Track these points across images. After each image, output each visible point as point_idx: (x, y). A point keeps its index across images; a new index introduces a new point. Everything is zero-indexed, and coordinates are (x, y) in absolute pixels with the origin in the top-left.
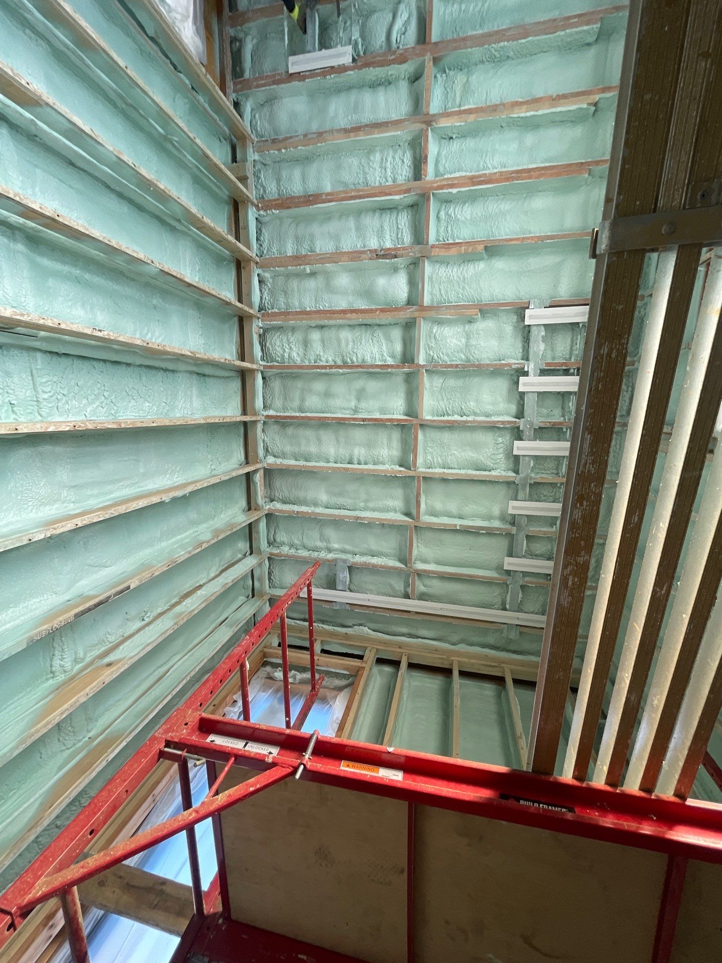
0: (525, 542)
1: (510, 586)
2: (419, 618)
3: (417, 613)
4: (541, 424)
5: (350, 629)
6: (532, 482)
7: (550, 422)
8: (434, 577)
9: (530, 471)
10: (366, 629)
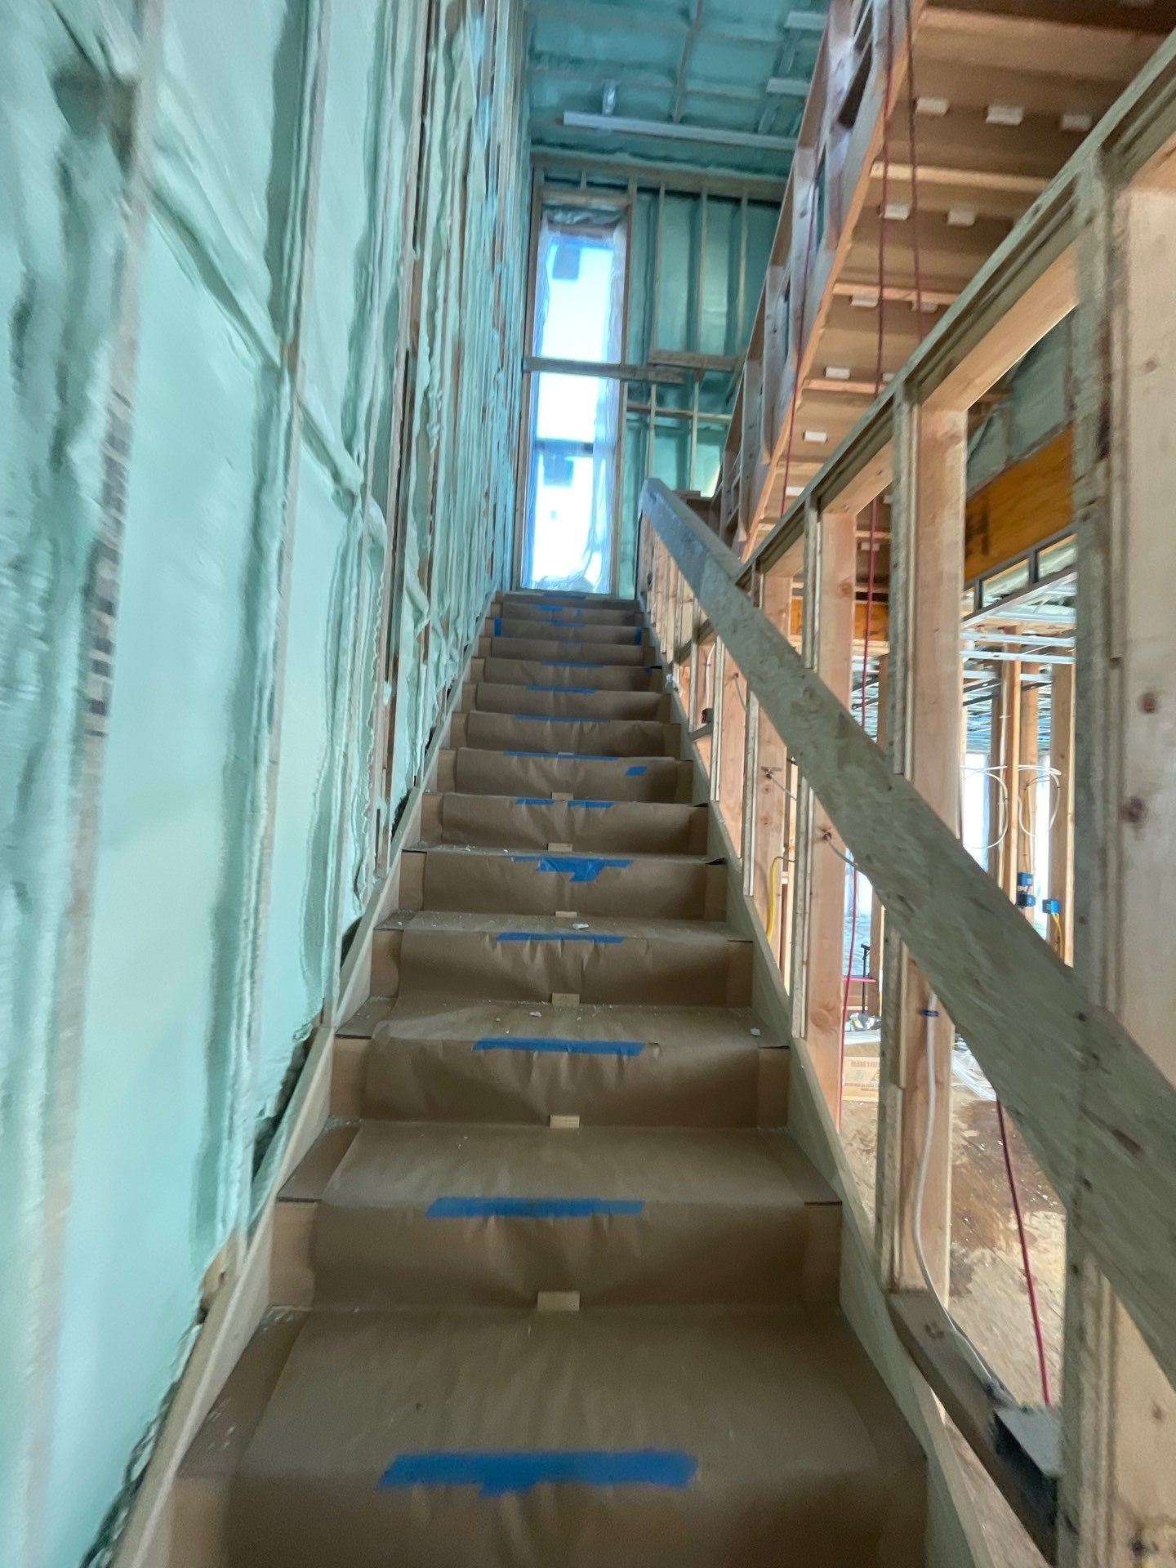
0: (792, 58)
1: (767, 109)
2: (677, 143)
5: (612, 156)
10: (627, 155)
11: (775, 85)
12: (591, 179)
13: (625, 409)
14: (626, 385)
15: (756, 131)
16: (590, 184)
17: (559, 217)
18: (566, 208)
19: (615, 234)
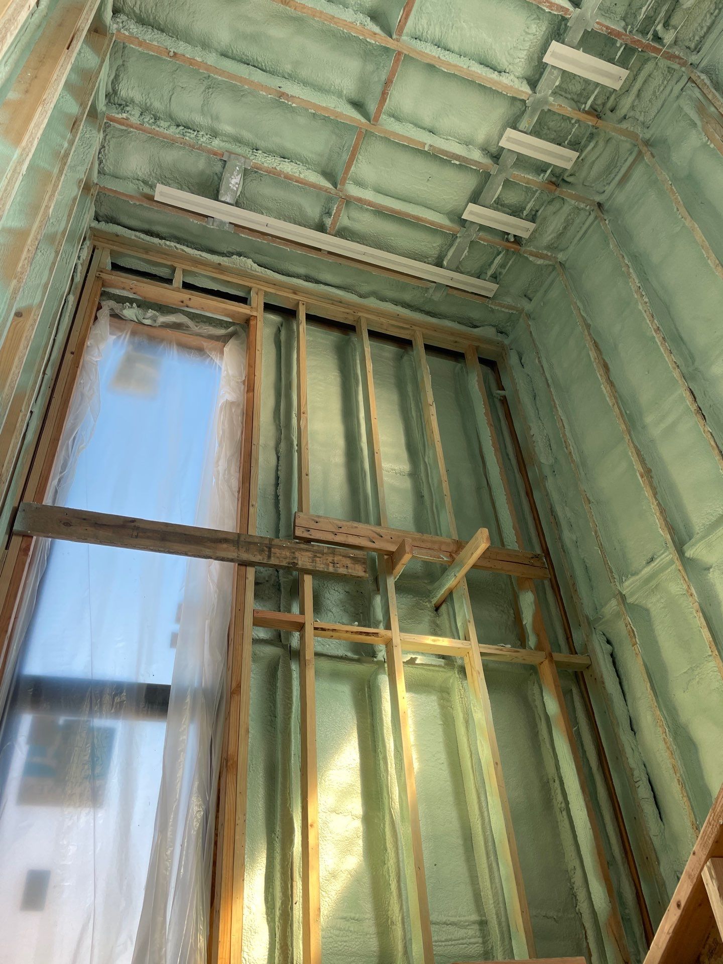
0: (501, 187)
1: (458, 240)
2: (331, 259)
3: (330, 253)
4: (596, 26)
5: (225, 259)
6: (546, 108)
7: (607, 28)
8: (367, 210)
9: (550, 91)
10: (250, 261)
11: (474, 213)
12: (190, 280)
13: (248, 620)
14: (251, 572)
15: (439, 264)
16: (186, 286)
17: (130, 312)
18: (144, 305)
19: (226, 349)
